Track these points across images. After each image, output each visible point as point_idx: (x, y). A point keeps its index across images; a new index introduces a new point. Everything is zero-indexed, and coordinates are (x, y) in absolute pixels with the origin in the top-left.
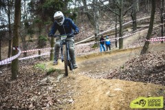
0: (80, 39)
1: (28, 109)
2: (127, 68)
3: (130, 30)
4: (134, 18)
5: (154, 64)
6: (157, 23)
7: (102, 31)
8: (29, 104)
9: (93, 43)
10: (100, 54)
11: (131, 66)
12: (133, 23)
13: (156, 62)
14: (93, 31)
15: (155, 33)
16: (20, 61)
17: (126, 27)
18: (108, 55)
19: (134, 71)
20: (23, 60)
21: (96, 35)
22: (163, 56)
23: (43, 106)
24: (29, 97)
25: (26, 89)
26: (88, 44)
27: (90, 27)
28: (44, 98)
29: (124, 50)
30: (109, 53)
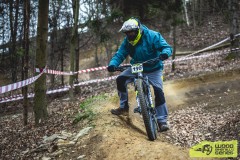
9: (227, 51)
10: (229, 73)
14: (228, 30)
20: (102, 83)
26: (217, 53)
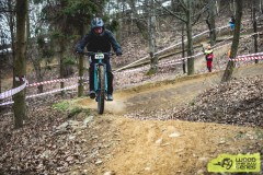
0: (127, 63)
1: (35, 170)
2: (200, 104)
3: (205, 45)
4: (211, 25)
5: (242, 97)
6: (249, 32)
7: (161, 48)
8: (37, 163)
9: (148, 67)
11: (206, 102)
12: (211, 33)
13: (245, 94)
14: (147, 49)
15: (246, 49)
16: (32, 100)
17: (199, 40)
18: (170, 86)
19: (210, 109)
20: (37, 98)
21: (151, 54)
22: (257, 84)
23: (59, 166)
24: (38, 153)
25: (34, 140)
26: (139, 69)
27: (143, 42)
28: (61, 153)
29: (195, 77)
30: (173, 82)
